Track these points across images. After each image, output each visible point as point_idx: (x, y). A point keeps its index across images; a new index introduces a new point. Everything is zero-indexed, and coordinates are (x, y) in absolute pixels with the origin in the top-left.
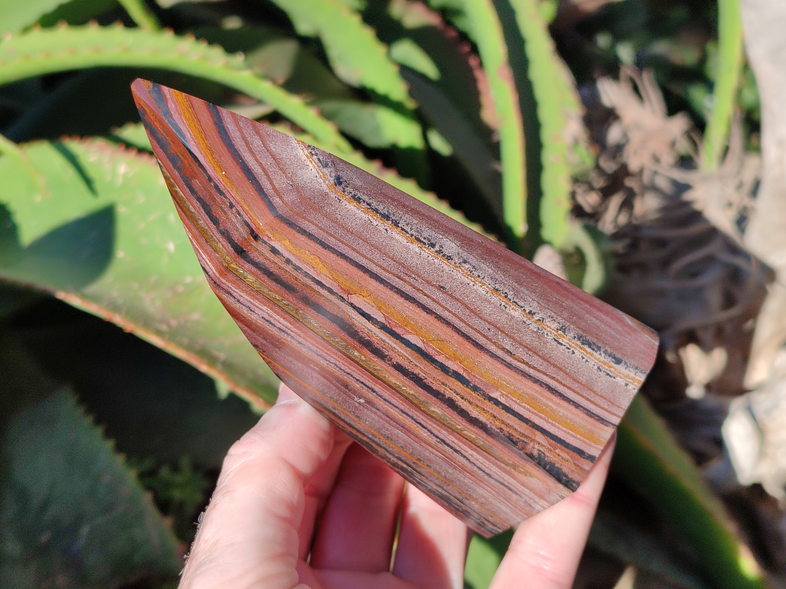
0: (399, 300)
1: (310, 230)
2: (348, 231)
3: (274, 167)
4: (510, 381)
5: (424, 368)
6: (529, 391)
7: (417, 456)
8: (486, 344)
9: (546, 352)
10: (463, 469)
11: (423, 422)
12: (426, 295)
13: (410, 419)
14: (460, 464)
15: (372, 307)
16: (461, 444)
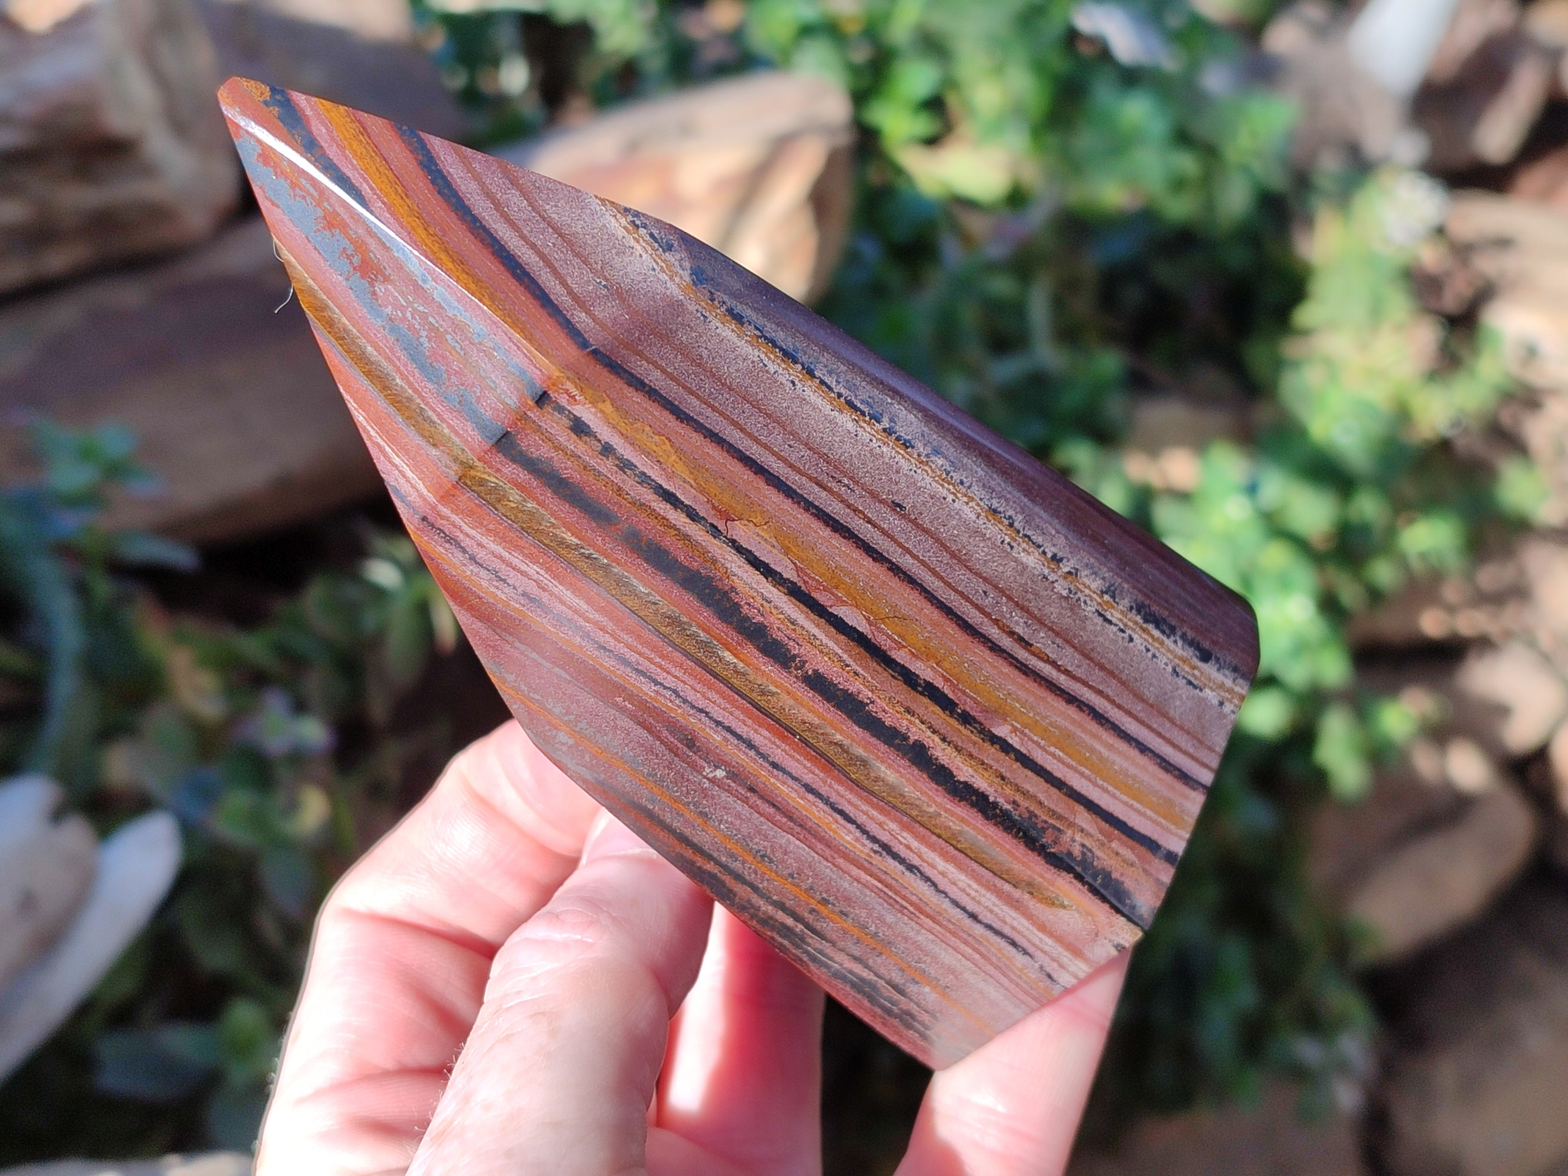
0: (821, 533)
1: (650, 381)
2: (723, 384)
3: (562, 252)
4: (1027, 701)
5: (872, 678)
6: (1061, 721)
7: (821, 894)
8: (981, 624)
9: (1085, 638)
10: (920, 909)
11: (850, 808)
12: (869, 522)
13: (821, 805)
14: (914, 898)
15: (771, 548)
16: (924, 849)
